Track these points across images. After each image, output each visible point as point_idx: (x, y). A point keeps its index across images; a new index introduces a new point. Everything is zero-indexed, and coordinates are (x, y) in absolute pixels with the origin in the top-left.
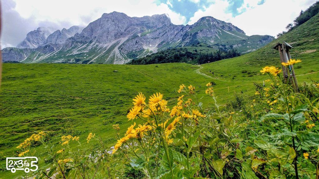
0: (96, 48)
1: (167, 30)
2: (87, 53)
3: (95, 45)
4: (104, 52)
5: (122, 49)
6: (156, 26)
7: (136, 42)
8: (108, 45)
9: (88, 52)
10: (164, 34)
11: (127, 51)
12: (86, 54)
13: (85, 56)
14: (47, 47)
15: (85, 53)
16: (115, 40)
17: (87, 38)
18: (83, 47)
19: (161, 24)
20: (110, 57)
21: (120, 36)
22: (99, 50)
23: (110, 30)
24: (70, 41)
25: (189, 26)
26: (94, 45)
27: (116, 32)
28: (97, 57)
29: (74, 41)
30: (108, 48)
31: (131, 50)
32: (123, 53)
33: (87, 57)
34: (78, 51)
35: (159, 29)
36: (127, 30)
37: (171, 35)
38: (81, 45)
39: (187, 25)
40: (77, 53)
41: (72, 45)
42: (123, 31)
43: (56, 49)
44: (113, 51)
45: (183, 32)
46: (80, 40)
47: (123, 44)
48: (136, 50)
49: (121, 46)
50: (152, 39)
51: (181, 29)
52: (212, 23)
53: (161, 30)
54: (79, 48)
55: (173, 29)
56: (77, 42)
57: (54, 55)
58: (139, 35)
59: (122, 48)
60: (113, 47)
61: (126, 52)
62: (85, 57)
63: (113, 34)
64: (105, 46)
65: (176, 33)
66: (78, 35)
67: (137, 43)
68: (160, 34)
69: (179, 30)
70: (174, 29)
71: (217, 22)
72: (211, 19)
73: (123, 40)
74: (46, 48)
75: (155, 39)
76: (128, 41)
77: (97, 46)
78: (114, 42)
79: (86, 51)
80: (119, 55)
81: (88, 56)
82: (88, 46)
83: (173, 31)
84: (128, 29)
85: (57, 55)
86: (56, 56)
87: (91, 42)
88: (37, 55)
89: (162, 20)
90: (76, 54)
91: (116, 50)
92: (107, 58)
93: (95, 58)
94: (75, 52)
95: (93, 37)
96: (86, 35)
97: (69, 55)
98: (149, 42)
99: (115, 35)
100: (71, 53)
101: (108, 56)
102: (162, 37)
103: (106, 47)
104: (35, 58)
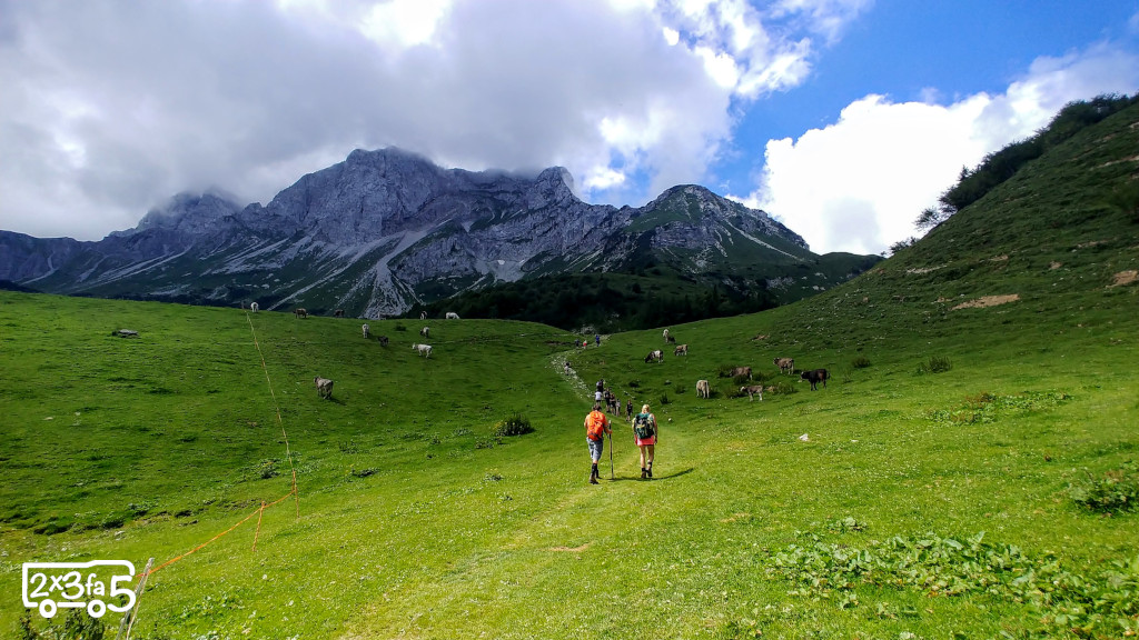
0: (310, 258)
1: (559, 219)
2: (276, 272)
3: (310, 249)
4: (337, 272)
5: (400, 267)
6: (526, 204)
7: (453, 249)
8: (359, 250)
9: (280, 266)
10: (550, 230)
11: (416, 276)
12: (271, 275)
13: (266, 282)
14: (139, 242)
15: (269, 271)
16: (383, 235)
17: (285, 222)
18: (267, 249)
19: (540, 197)
20: (354, 289)
21: (400, 224)
22: (319, 265)
23: (368, 202)
24: (228, 226)
25: (630, 209)
26: (306, 246)
27: (390, 209)
28: (308, 288)
29: (239, 227)
30: (355, 258)
31: (431, 273)
32: (402, 281)
33: (273, 286)
34: (248, 261)
35: (532, 212)
36: (427, 209)
37: (572, 233)
38: (262, 243)
39: (625, 207)
40: (243, 268)
41: (228, 242)
42: (412, 208)
43: (170, 250)
44: (371, 271)
45: (610, 226)
46: (262, 227)
47: (408, 252)
48: (450, 273)
49: (399, 256)
50: (509, 241)
51: (606, 219)
52: (702, 207)
53: (539, 218)
54: (252, 251)
55: (579, 216)
56: (250, 232)
57: (158, 268)
58: (467, 226)
59: (403, 265)
60: (374, 256)
61: (412, 280)
62: (266, 286)
63: (378, 217)
64: (343, 254)
65: (587, 227)
66: (257, 211)
67: (456, 251)
68: (535, 228)
69: (599, 221)
70: (583, 217)
71: (721, 205)
72: (699, 194)
73: (411, 237)
74: (135, 242)
75: (519, 242)
76: (425, 241)
77: (318, 250)
78: (375, 243)
79: (274, 265)
80: (389, 285)
81: (277, 280)
82: (285, 247)
83: (578, 223)
84: (432, 206)
85: (167, 271)
86: (163, 273)
87: (298, 236)
88: (96, 266)
89: (545, 185)
90: (236, 270)
91: (381, 269)
92: (342, 295)
93: (302, 291)
94: (236, 266)
95: (307, 221)
96: (284, 211)
97: (209, 274)
98: (498, 252)
99: (384, 221)
100: (221, 267)
101: (346, 289)
102: (543, 239)
103: (348, 257)
104: (84, 276)
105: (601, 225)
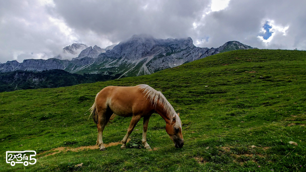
0: (125, 64)
1: (191, 52)
2: (118, 67)
3: (124, 61)
4: (133, 68)
5: (149, 66)
6: (180, 48)
7: (163, 61)
8: (137, 62)
9: (118, 66)
10: (189, 55)
11: (154, 68)
12: (117, 68)
13: (116, 70)
14: (83, 60)
15: (116, 68)
16: (142, 57)
17: (116, 54)
18: (114, 62)
19: (184, 46)
20: (139, 72)
21: (146, 54)
22: (128, 66)
23: (138, 48)
24: (102, 56)
25: (214, 49)
26: (123, 61)
27: (143, 50)
28: (127, 72)
29: (105, 56)
30: (137, 64)
31: (158, 68)
32: (150, 70)
33: (118, 71)
34: (110, 65)
35: (182, 50)
36: (153, 50)
37: (196, 56)
38: (112, 60)
39: (212, 48)
40: (109, 67)
41: (103, 60)
42: (149, 50)
43: (90, 62)
44: (142, 67)
45: (208, 53)
46: (111, 56)
47: (151, 62)
48: (162, 68)
49: (149, 63)
50: (176, 59)
51: (206, 52)
52: (239, 47)
53: (185, 52)
54: (110, 62)
55: (198, 51)
56: (108, 58)
57: (89, 67)
58: (164, 54)
59: (150, 66)
60: (141, 64)
61: (153, 69)
62: (117, 71)
63: (140, 52)
64: (133, 63)
65: (200, 54)
66: (109, 52)
67: (164, 61)
68: (184, 55)
69: (204, 52)
70: (199, 51)
71: (244, 47)
72: (237, 43)
73: (150, 58)
74: (82, 60)
75: (180, 59)
76: (155, 59)
77: (126, 62)
78: (141, 60)
79: (117, 66)
80: (148, 71)
81: (119, 70)
82: (118, 61)
83: (197, 53)
84: (154, 49)
85: (91, 68)
86: (90, 68)
87: (120, 58)
88: (74, 66)
89: (186, 43)
90: (108, 67)
91: (144, 66)
92: (137, 73)
93: (126, 72)
94: (107, 66)
95: (122, 54)
96: (116, 52)
97: (102, 68)
98: (174, 62)
99: (142, 54)
100: (104, 66)
101: (137, 72)
102: (187, 58)
103: (135, 64)
104: (72, 69)
105: (205, 53)
